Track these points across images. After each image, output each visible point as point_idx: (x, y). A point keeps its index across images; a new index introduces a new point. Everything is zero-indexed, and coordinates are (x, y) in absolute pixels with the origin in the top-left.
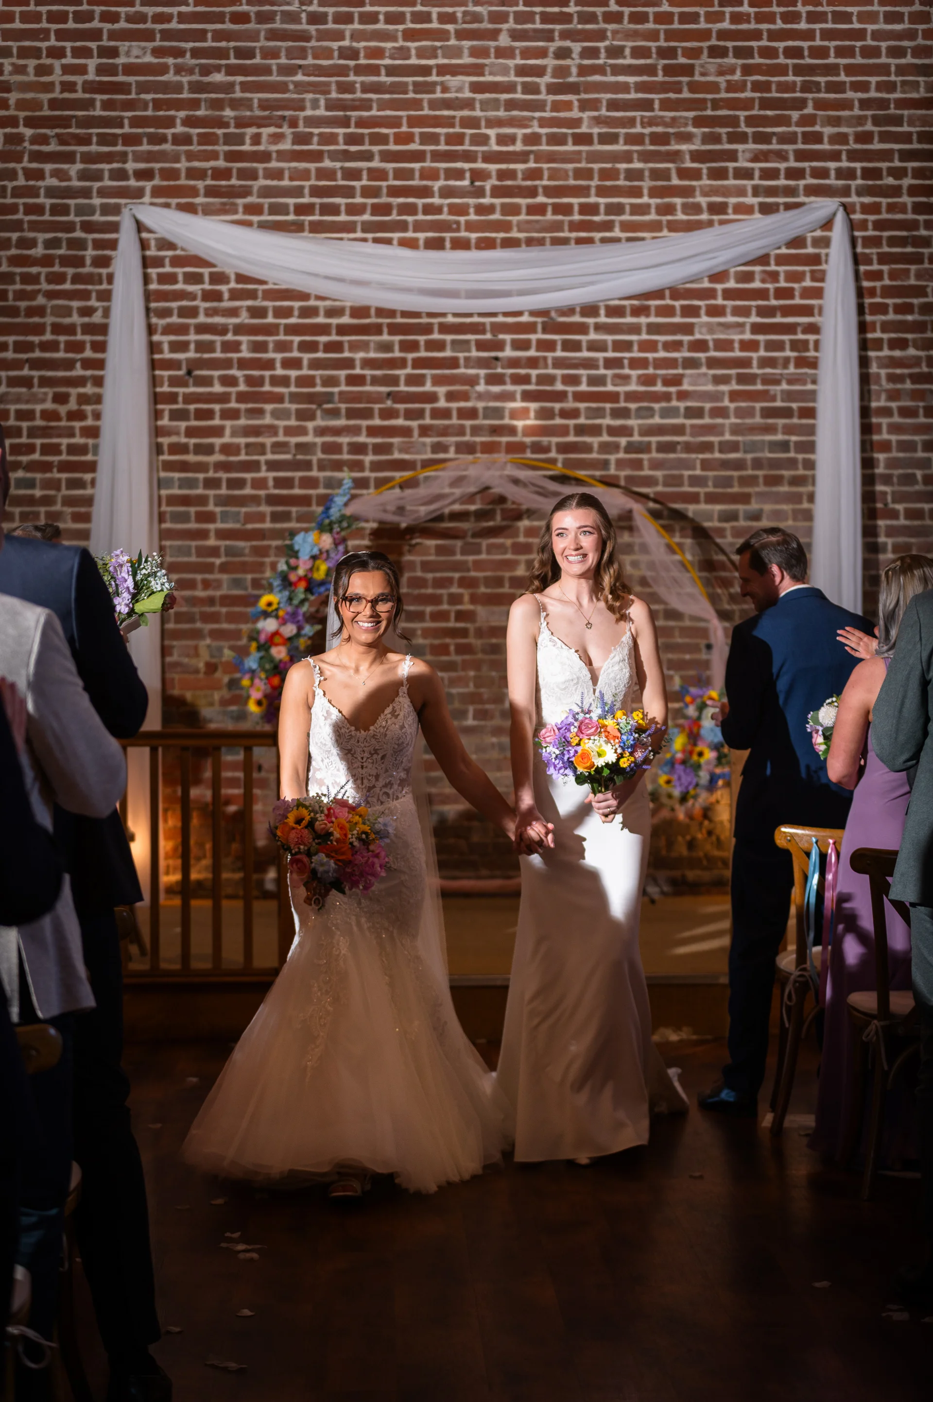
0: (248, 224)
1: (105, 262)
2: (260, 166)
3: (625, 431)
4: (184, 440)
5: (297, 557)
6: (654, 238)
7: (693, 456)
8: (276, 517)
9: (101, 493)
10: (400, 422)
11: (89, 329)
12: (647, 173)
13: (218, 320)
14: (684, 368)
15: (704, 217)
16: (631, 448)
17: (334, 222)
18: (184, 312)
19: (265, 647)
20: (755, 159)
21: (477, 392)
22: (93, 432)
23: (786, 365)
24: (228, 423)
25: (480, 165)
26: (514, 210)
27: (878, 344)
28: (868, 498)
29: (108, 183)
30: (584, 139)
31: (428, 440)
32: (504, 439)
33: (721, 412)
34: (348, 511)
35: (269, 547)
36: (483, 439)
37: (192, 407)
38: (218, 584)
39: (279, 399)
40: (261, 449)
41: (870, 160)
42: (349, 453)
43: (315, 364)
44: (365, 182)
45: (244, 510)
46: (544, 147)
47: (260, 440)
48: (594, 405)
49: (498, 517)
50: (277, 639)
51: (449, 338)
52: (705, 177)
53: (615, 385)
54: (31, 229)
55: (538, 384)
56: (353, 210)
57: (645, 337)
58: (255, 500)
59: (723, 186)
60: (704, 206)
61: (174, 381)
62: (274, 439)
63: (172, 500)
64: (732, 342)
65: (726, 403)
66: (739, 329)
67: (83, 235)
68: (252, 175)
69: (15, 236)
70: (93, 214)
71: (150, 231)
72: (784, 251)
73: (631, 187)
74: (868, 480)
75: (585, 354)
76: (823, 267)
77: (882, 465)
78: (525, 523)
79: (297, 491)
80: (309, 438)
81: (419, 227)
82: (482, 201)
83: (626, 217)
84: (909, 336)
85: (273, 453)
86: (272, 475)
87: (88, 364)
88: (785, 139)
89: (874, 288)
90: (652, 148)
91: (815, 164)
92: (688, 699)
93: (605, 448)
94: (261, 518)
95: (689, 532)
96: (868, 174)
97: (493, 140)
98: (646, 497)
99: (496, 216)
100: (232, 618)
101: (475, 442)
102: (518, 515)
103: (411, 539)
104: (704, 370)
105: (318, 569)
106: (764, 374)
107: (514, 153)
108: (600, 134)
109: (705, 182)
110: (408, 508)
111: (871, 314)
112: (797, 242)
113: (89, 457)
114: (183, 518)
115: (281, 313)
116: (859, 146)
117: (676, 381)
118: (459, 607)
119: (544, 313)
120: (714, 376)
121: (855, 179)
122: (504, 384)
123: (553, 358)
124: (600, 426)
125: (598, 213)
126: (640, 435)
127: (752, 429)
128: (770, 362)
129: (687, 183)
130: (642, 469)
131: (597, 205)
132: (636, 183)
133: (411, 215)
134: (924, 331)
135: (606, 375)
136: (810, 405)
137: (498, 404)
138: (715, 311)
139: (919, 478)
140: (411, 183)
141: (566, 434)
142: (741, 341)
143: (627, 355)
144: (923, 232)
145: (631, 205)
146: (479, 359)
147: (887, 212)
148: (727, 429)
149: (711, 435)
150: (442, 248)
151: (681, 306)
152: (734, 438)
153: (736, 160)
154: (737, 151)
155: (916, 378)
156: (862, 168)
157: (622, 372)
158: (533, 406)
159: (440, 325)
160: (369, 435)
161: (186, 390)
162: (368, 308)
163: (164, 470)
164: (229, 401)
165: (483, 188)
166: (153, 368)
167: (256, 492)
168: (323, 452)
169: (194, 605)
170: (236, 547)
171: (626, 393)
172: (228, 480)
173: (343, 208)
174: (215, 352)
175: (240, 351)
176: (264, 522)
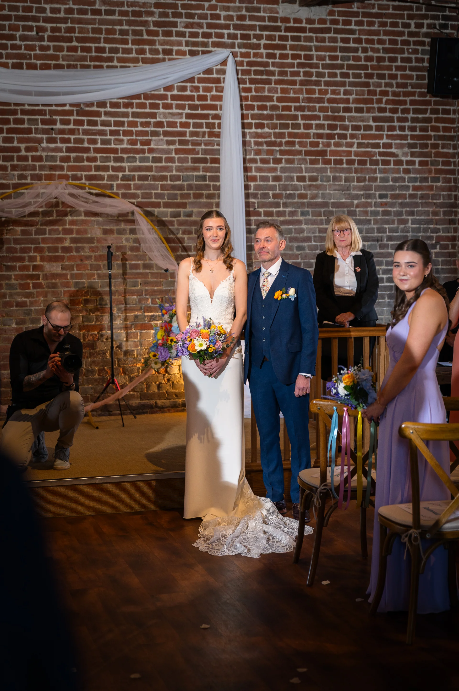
3: (121, 169)
6: (134, 66)
7: (157, 183)
10: (1, 163)
12: (130, 32)
14: (151, 136)
15: (161, 56)
16: (124, 178)
20: (186, 27)
21: (41, 147)
23: (203, 136)
25: (41, 24)
26: (61, 49)
27: (250, 126)
28: (247, 205)
30: (97, 12)
31: (16, 173)
32: (57, 173)
33: (171, 160)
36: (46, 173)
41: (244, 30)
46: (76, 16)
48: (105, 155)
49: (55, 215)
51: (26, 117)
52: (161, 35)
53: (115, 145)
55: (74, 143)
57: (131, 119)
59: (170, 40)
60: (161, 50)
64: (176, 122)
65: (174, 155)
66: (180, 116)
72: (202, 75)
73: (122, 39)
74: (247, 196)
75: (100, 128)
76: (222, 85)
77: (252, 188)
78: (69, 218)
81: (8, 56)
82: (43, 43)
83: (120, 55)
84: (265, 122)
88: (201, 17)
89: (248, 96)
90: (133, 18)
91: (217, 31)
92: (164, 311)
93: (111, 178)
95: (156, 223)
96: (243, 37)
97: (48, 11)
98: (133, 204)
99: (51, 52)
101: (41, 174)
102: (65, 214)
103: (8, 226)
104: (162, 137)
106: (192, 140)
107: (60, 18)
108: (105, 10)
109: (161, 38)
110: (6, 210)
111: (246, 110)
112: (209, 71)
116: (239, 22)
117: (148, 143)
118: (35, 263)
119: (77, 105)
120: (167, 141)
121: (237, 39)
122: (57, 143)
123: (83, 130)
124: (108, 166)
125: (105, 52)
126: (129, 171)
127: (187, 169)
128: (195, 134)
129: (151, 38)
130: (130, 189)
131: (104, 48)
132: (125, 37)
133: (4, 50)
134: (272, 119)
135: (111, 139)
136: (217, 156)
137: (54, 154)
138: (167, 106)
139: (271, 195)
140: (4, 32)
141: (90, 170)
142: (181, 123)
143: (121, 128)
144: (271, 68)
145: (122, 48)
146: (43, 129)
147: (254, 57)
148: (174, 168)
149: (166, 172)
150: (22, 68)
151: (150, 103)
152: (178, 173)
153: (177, 27)
154: (177, 22)
155: (269, 144)
156: (241, 34)
157: (119, 137)
158: (73, 155)
159: (21, 110)
165: (43, 37)
171: (121, 149)
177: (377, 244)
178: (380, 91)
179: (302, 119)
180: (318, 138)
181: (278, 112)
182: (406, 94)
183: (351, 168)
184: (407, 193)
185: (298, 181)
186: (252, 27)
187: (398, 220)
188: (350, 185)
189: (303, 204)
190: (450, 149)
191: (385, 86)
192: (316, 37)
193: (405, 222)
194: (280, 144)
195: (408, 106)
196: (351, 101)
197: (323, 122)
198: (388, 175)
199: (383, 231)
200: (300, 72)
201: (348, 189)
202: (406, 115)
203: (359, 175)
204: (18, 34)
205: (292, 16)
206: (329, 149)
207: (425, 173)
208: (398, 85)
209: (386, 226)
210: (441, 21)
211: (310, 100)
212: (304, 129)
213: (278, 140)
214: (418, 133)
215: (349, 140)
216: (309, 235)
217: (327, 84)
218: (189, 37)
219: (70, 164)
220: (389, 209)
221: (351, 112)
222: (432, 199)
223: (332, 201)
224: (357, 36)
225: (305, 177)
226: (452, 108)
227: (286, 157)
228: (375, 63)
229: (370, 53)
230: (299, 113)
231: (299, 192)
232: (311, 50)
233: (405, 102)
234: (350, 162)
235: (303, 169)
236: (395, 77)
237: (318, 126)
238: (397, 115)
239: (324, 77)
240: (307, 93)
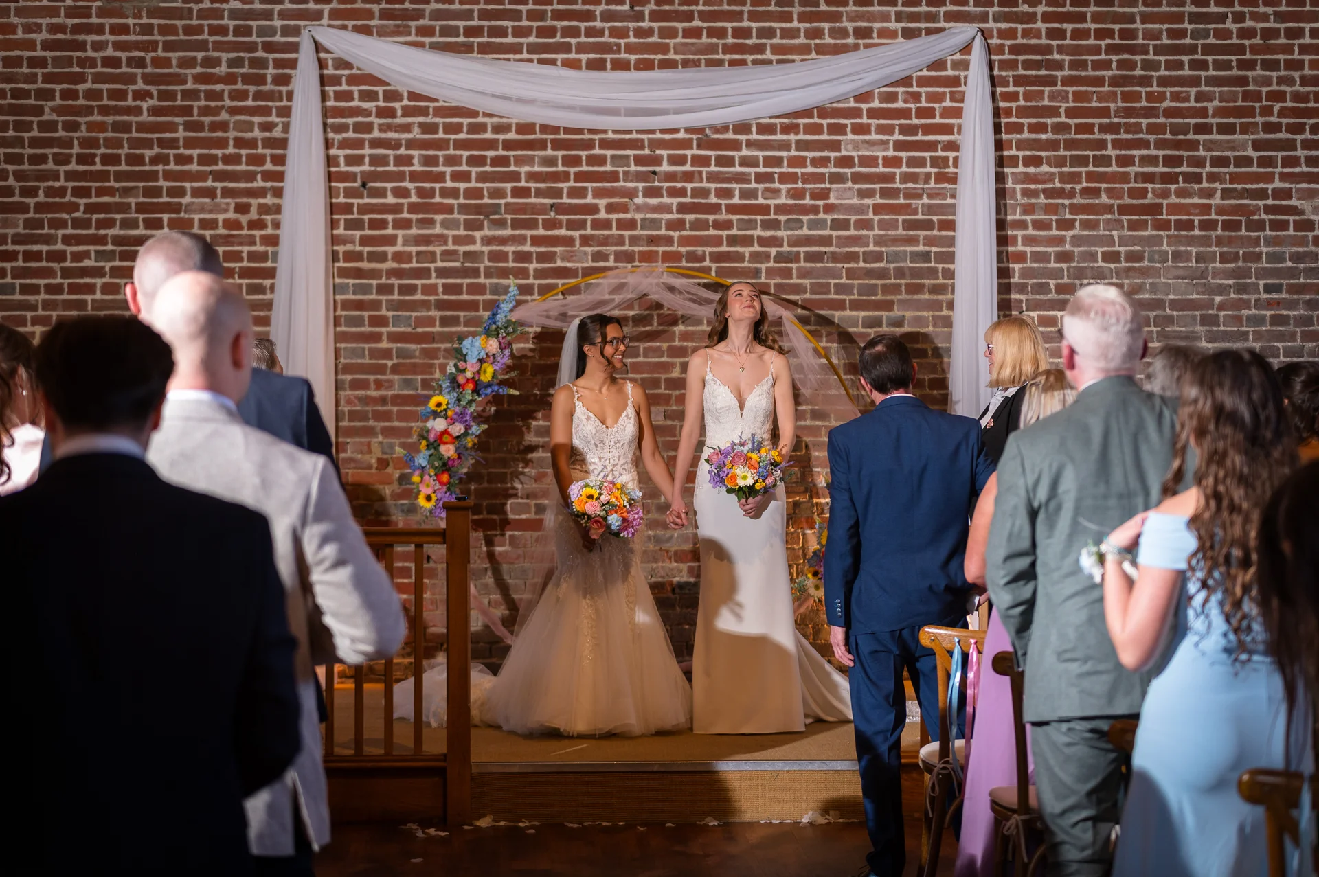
0: (420, 45)
1: (284, 80)
3: (775, 242)
4: (358, 248)
5: (465, 361)
7: (840, 265)
8: (445, 321)
9: (280, 298)
10: (563, 232)
11: (269, 143)
13: (391, 135)
14: (831, 183)
15: (851, 40)
16: (780, 258)
17: (501, 44)
18: (359, 128)
19: (434, 445)
21: (635, 204)
22: (273, 241)
23: (927, 181)
24: (400, 233)
26: (672, 33)
27: (1014, 161)
28: (1004, 305)
29: (288, 6)
31: (589, 249)
32: (661, 249)
33: (867, 225)
34: (514, 317)
35: (439, 349)
36: (642, 248)
37: (366, 217)
38: (390, 384)
39: (449, 209)
40: (432, 257)
42: (514, 261)
43: (482, 177)
44: (530, 6)
45: (414, 314)
47: (430, 248)
48: (746, 217)
49: (655, 324)
50: (446, 438)
51: (609, 153)
52: (851, 3)
53: (765, 199)
54: (215, 49)
55: (692, 197)
56: (519, 32)
57: (794, 153)
58: (425, 305)
59: (868, 12)
60: (851, 31)
61: (349, 193)
62: (444, 248)
63: (347, 305)
64: (877, 158)
65: (871, 215)
66: (883, 146)
67: (265, 55)
69: (200, 55)
70: (274, 35)
71: (328, 51)
72: (925, 73)
73: (781, 12)
74: (1004, 289)
75: (738, 169)
76: (963, 88)
77: (1017, 274)
78: (680, 328)
79: (465, 297)
80: (477, 247)
81: (581, 49)
83: (777, 41)
84: (1043, 154)
85: (442, 261)
86: (441, 281)
87: (268, 176)
89: (1011, 108)
93: (756, 257)
94: (430, 322)
95: (836, 337)
96: (1005, 2)
98: (795, 303)
99: (655, 39)
100: (402, 416)
101: (633, 251)
102: (674, 320)
104: (850, 184)
105: (485, 372)
106: (905, 189)
109: (851, 8)
110: (571, 313)
111: (1007, 133)
112: (938, 65)
113: (269, 264)
114: (358, 321)
115: (449, 129)
117: (824, 194)
119: (700, 130)
120: (859, 191)
121: (993, 6)
122: (662, 196)
123: (708, 173)
124: (752, 237)
125: (749, 36)
126: (789, 245)
127: (896, 241)
128: (912, 178)
129: (834, 9)
130: (791, 278)
131: (749, 29)
132: (786, 9)
133: (574, 37)
134: (1057, 149)
135: (757, 189)
136: (949, 217)
137: (655, 216)
138: (860, 129)
139: (1052, 287)
140: (574, 7)
141: (720, 244)
142: (885, 158)
143: (777, 170)
144: (1056, 56)
145: (782, 29)
146: (638, 173)
147: (1023, 37)
148: (871, 240)
149: (856, 245)
150: (604, 68)
151: (829, 125)
152: (877, 249)
155: (1049, 193)
157: (772, 186)
158: (689, 217)
159: (601, 141)
160: (533, 244)
161: (361, 201)
162: (533, 125)
163: (339, 276)
164: (401, 212)
165: (642, 13)
166: (330, 180)
167: (426, 298)
168: (490, 260)
169: (367, 404)
170: (407, 349)
171: (776, 206)
172: (400, 286)
173: (510, 30)
174: (387, 164)
175: (412, 165)
176: (434, 326)
178: (1268, 92)
179: (1114, 148)
180: (1144, 182)
181: (1067, 136)
183: (1210, 236)
185: (1104, 260)
187: (1302, 332)
188: (1207, 268)
191: (1279, 84)
194: (1072, 194)
196: (1210, 112)
197: (1153, 152)
198: (1284, 249)
199: (1273, 353)
200: (1110, 61)
201: (1203, 275)
203: (1225, 249)
204: (599, 10)
206: (1165, 202)
208: (1305, 81)
209: (1280, 345)
211: (1129, 112)
212: (1118, 166)
213: (1068, 186)
215: (1205, 185)
217: (1163, 82)
218: (903, 5)
219: (684, 233)
220: (1285, 313)
221: (1211, 133)
223: (1171, 297)
225: (1118, 253)
227: (1081, 217)
228: (1258, 40)
229: (1249, 23)
230: (1109, 137)
232: (1135, 22)
233: (1317, 112)
234: (1208, 225)
235: (1116, 238)
236: (1298, 65)
237: (1146, 160)
238: (1303, 137)
239: (1158, 70)
240: (1124, 100)
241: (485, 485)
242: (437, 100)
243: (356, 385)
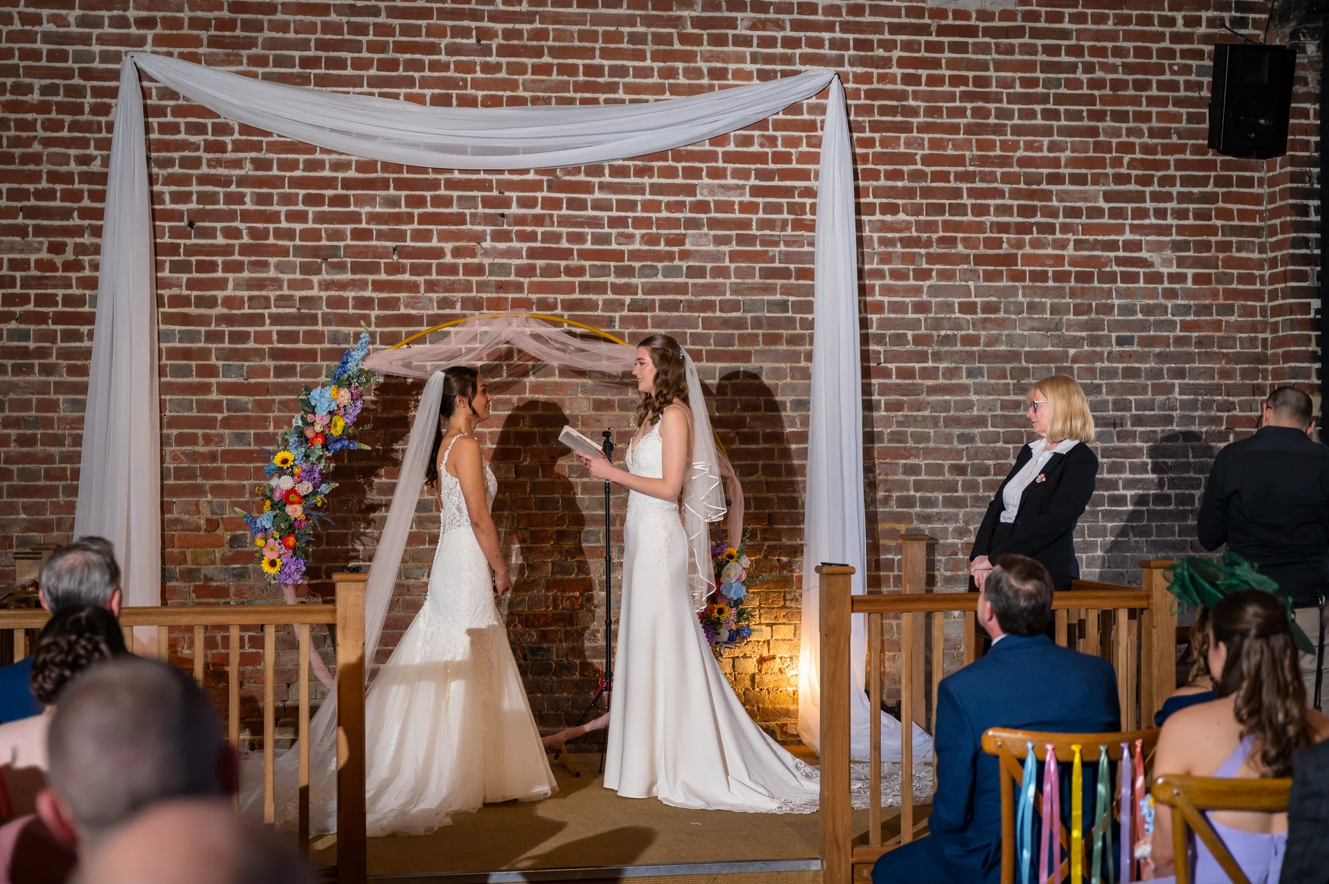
0: (254, 75)
1: (105, 110)
2: (265, 18)
3: (629, 289)
4: (185, 292)
5: (314, 413)
6: (656, 100)
7: (696, 314)
8: (279, 372)
9: (100, 346)
10: (406, 277)
11: (87, 178)
12: (650, 38)
13: (221, 171)
14: (686, 228)
15: (705, 81)
16: (634, 306)
17: (341, 76)
18: (185, 163)
19: (279, 506)
20: (754, 27)
21: (482, 248)
22: (92, 283)
23: (783, 228)
24: (231, 276)
25: (486, 24)
26: (521, 69)
27: (871, 209)
28: (865, 356)
29: (107, 30)
31: (434, 295)
32: (510, 296)
33: (723, 272)
34: (366, 366)
35: (274, 401)
36: (490, 295)
37: (194, 259)
38: (220, 439)
39: (284, 252)
40: (266, 302)
41: (861, 32)
42: (354, 308)
43: (320, 218)
44: (371, 37)
45: (246, 364)
46: (550, 8)
47: (264, 293)
48: (599, 263)
49: (505, 373)
50: (292, 497)
51: (455, 194)
52: (705, 43)
53: (618, 244)
54: (26, 75)
55: (542, 241)
56: (358, 64)
57: (648, 197)
58: (259, 353)
59: (723, 52)
60: (705, 71)
61: (175, 233)
62: (279, 293)
63: (172, 354)
64: (733, 203)
65: (727, 263)
66: (739, 191)
67: (82, 82)
68: (259, 27)
69: (9, 81)
70: (93, 61)
71: (152, 80)
72: (781, 116)
73: (634, 50)
74: (865, 339)
75: (590, 213)
76: (819, 133)
77: (875, 325)
78: (531, 380)
79: (301, 345)
80: (314, 292)
81: (425, 83)
83: (630, 79)
84: (900, 202)
85: (277, 307)
86: (275, 328)
87: (85, 213)
88: (781, 9)
89: (867, 154)
90: (654, 13)
91: (809, 34)
93: (609, 305)
94: (264, 372)
96: (861, 45)
99: (503, 75)
100: (235, 474)
101: (481, 298)
102: (525, 371)
104: (705, 230)
105: (335, 425)
106: (761, 235)
107: (521, 13)
109: (706, 47)
110: (415, 363)
111: (863, 180)
112: (794, 108)
113: (87, 309)
114: (186, 371)
115: (284, 165)
116: (851, 18)
117: (680, 241)
119: (550, 171)
120: (715, 237)
121: (848, 49)
122: (511, 240)
123: (559, 216)
124: (606, 283)
125: (602, 75)
126: (644, 293)
127: (752, 289)
128: (769, 224)
129: (689, 48)
130: (646, 327)
131: (601, 67)
132: (639, 47)
133: (418, 71)
134: (914, 197)
135: (611, 234)
136: (807, 266)
137: (504, 261)
138: (716, 173)
139: (910, 338)
140: (417, 39)
141: (573, 291)
142: (741, 203)
143: (631, 214)
144: (912, 103)
145: (635, 68)
146: (486, 216)
147: (878, 82)
148: (728, 288)
149: (713, 294)
150: (450, 105)
151: (684, 168)
152: (734, 297)
153: (735, 28)
154: (736, 19)
155: (906, 242)
156: (855, 40)
157: (626, 231)
158: (540, 263)
159: (448, 181)
160: (374, 290)
161: (188, 242)
162: (375, 162)
163: (163, 323)
164: (232, 254)
165: (489, 48)
166: (154, 219)
167: (260, 346)
168: (328, 306)
169: (195, 461)
170: (240, 401)
171: (630, 252)
172: (231, 333)
173: (349, 62)
174: (218, 203)
175: (244, 203)
176: (268, 376)
177: (1114, 431)
178: (1118, 144)
179: (969, 197)
180: (999, 232)
181: (923, 184)
182: (1168, 149)
183: (1064, 288)
184: (1171, 334)
185: (960, 312)
186: (877, 28)
187: (1153, 385)
188: (1061, 320)
189: (971, 355)
190: (1253, 251)
191: (1128, 135)
192: (997, 45)
193: (1168, 389)
194: (928, 243)
195: (1171, 172)
196: (1063, 163)
197: (1008, 202)
198: (1135, 301)
199: (1125, 406)
200: (965, 109)
201: (1057, 327)
202: (1167, 189)
203: (1078, 301)
204: (444, 42)
205: (951, 6)
206: (1020, 252)
207: (1205, 297)
208: (1153, 133)
209: (1132, 398)
210: (1233, 13)
211: (984, 161)
212: (974, 215)
213: (925, 235)
214: (1191, 222)
215: (1058, 235)
216: (983, 413)
217: (1017, 130)
218: (758, 46)
219: (535, 279)
220: (1137, 365)
221: (1064, 183)
222: (1219, 347)
223: (1027, 349)
224: (1073, 42)
225: (975, 304)
226: (1256, 175)
227: (938, 266)
228: (1107, 91)
229: (1099, 74)
230: (964, 186)
231: (963, 333)
232: (987, 69)
233: (1165, 165)
234: (1060, 276)
235: (972, 289)
236: (1146, 117)
237: (1001, 210)
238: (1151, 189)
239: (1012, 119)
240: (979, 148)
241: (324, 547)
242: (270, 134)
243: (182, 439)
